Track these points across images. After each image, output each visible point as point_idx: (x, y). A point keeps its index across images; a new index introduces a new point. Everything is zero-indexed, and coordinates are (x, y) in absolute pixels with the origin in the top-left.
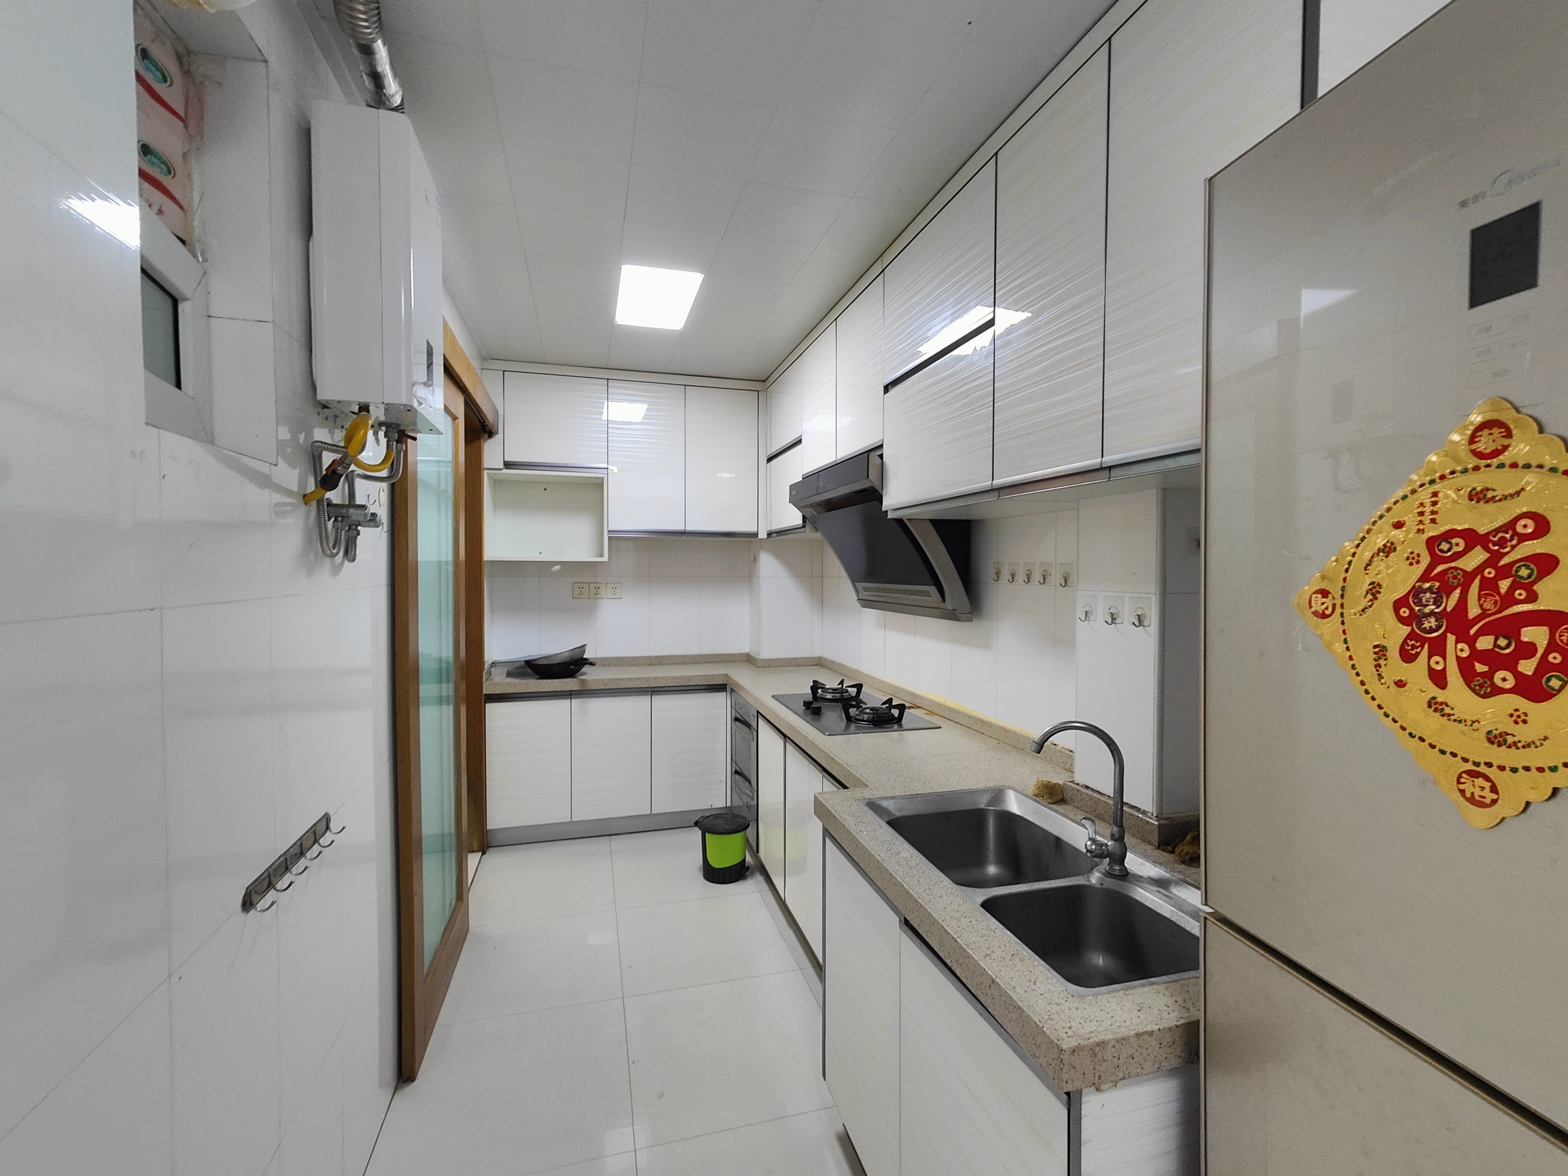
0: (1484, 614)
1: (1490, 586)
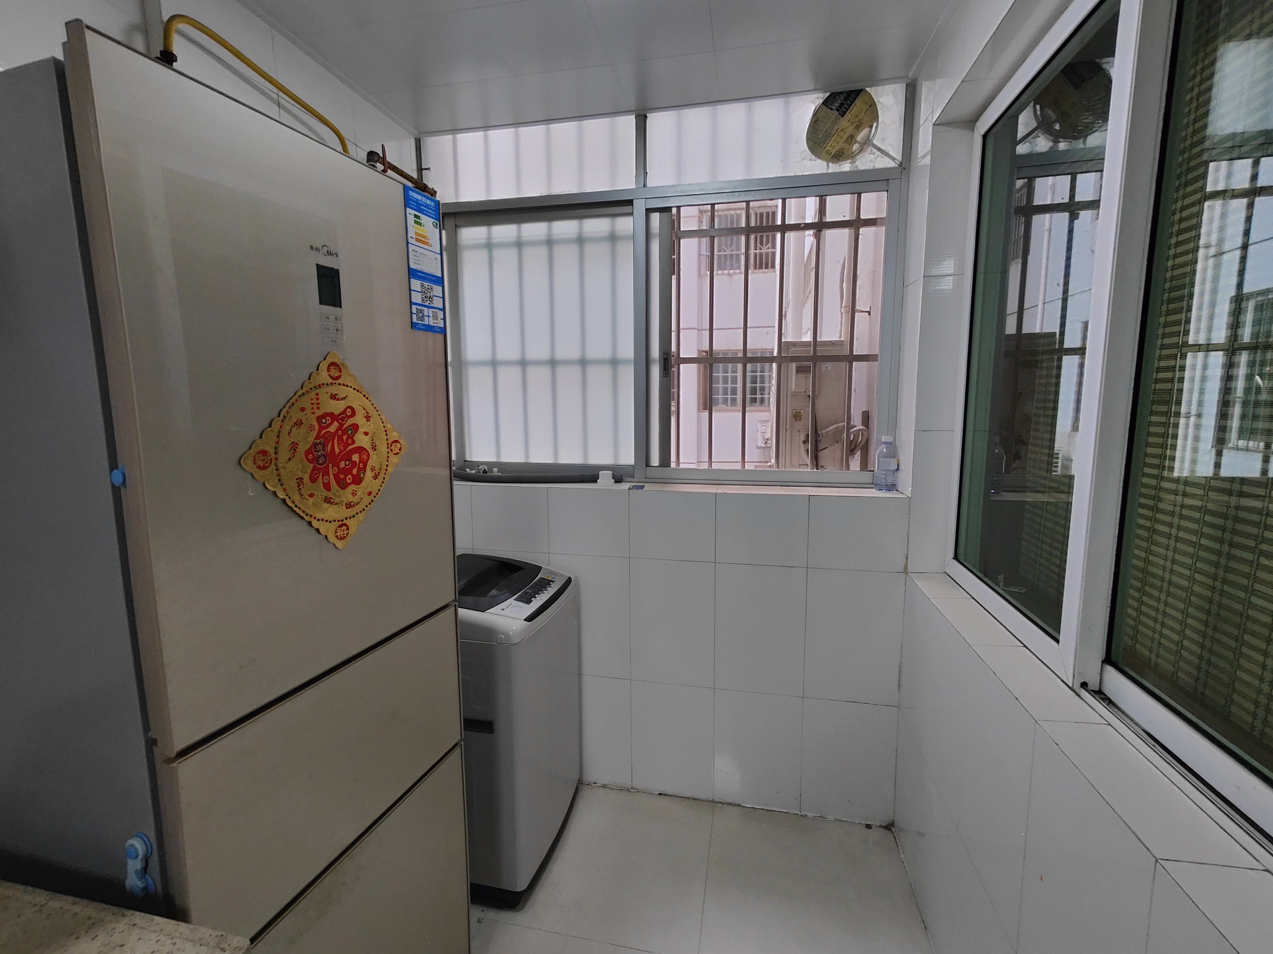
0: (340, 452)
1: (340, 439)
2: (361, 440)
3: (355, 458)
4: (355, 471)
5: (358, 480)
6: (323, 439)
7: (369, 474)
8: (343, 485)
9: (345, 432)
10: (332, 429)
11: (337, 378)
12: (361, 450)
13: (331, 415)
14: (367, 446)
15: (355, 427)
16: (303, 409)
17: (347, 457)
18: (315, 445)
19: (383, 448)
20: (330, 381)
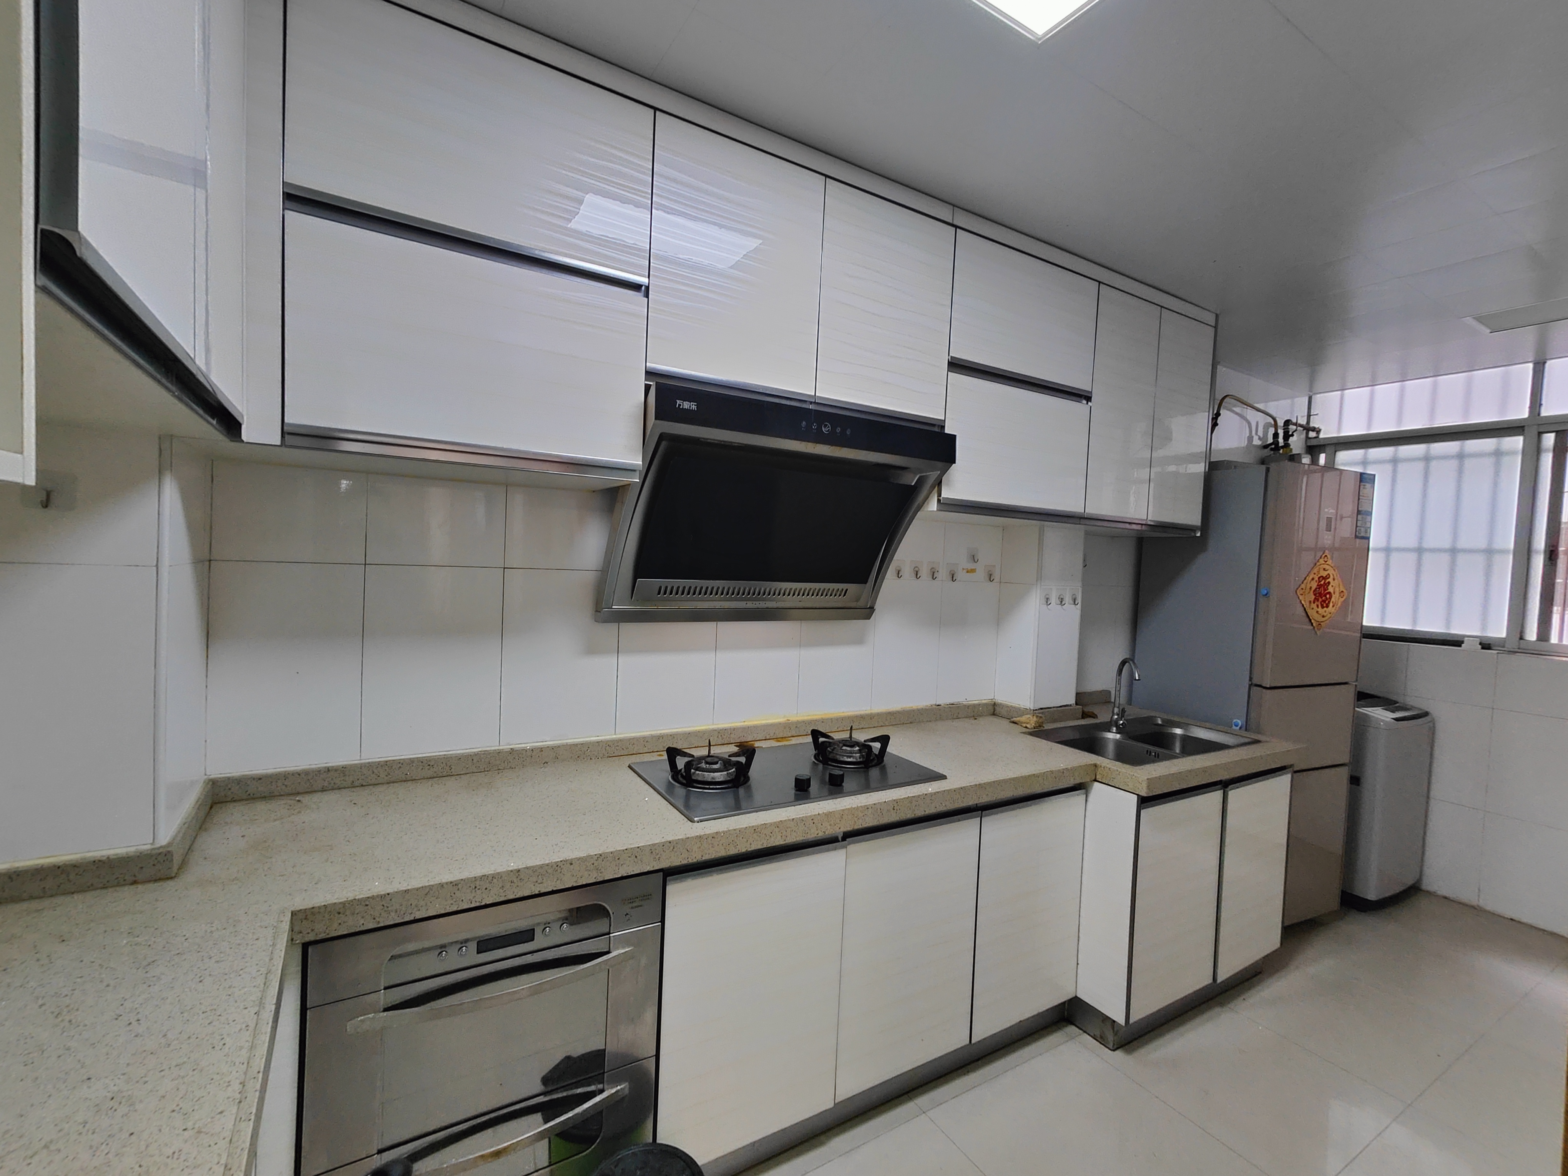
0: (1324, 593)
1: (1324, 587)
2: (1330, 589)
3: (1328, 596)
4: (1327, 602)
5: (1327, 607)
6: (1319, 586)
7: (1331, 605)
8: (1323, 607)
9: (1326, 584)
10: (1322, 583)
11: (1326, 562)
12: (1329, 593)
13: (1322, 576)
14: (1332, 592)
15: (1329, 583)
16: (1315, 574)
17: (1325, 596)
18: (1316, 588)
19: (1337, 594)
20: (1324, 563)
